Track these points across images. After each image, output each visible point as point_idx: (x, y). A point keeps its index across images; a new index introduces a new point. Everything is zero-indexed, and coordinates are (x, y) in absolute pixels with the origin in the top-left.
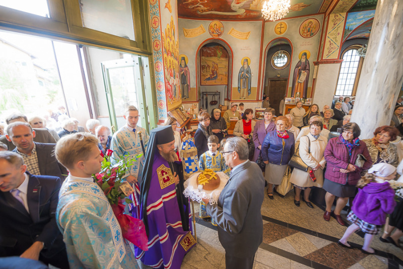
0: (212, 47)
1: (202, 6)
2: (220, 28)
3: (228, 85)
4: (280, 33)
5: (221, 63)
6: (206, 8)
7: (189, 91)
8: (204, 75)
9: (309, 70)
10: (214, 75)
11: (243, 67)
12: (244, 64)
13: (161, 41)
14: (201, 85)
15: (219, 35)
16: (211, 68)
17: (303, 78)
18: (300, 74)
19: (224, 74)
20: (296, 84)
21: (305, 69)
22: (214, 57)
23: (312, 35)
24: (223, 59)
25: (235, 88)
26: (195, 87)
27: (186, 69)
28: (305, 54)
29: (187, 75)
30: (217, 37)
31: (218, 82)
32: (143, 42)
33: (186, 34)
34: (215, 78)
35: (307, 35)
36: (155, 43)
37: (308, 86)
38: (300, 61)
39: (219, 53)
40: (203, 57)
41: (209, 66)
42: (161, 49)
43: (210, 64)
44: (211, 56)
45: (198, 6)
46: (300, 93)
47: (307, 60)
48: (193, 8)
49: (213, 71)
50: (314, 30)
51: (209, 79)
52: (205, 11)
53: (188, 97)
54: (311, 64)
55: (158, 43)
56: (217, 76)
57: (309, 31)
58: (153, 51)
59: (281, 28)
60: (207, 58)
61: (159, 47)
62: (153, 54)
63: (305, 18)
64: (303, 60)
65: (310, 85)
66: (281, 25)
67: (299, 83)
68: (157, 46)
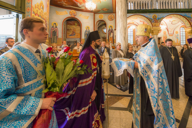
0: (73, 21)
1: (65, 3)
2: (75, 13)
3: (80, 38)
4: (101, 18)
5: (77, 28)
6: (67, 4)
7: (58, 39)
8: (68, 33)
9: (113, 32)
10: (74, 34)
11: (86, 30)
12: (87, 29)
13: (31, 8)
14: (67, 38)
15: (74, 16)
16: (72, 30)
17: (112, 35)
18: (110, 34)
19: (79, 33)
20: (109, 38)
21: (112, 32)
22: (73, 26)
23: (112, 20)
24: (78, 27)
25: (83, 39)
26: (62, 38)
27: (56, 29)
28: (111, 26)
29: (56, 31)
30: (74, 17)
31: (75, 36)
32: (21, 7)
33: (57, 13)
34: (74, 35)
35: (111, 20)
36: (28, 9)
37: (114, 39)
38: (110, 29)
39: (76, 24)
40: (68, 25)
41: (71, 29)
42: (30, 11)
43: (72, 28)
44: (72, 25)
45: (62, 3)
46: (111, 42)
47: (112, 29)
48: (60, 3)
49: (73, 32)
50: (113, 18)
51: (71, 35)
52: (66, 5)
53: (57, 43)
54: (114, 30)
55: (29, 8)
56: (75, 34)
57: (111, 18)
58: (26, 12)
59: (101, 16)
60: (70, 26)
61: (29, 10)
62: (26, 13)
63: (109, 14)
64: (111, 29)
65: (114, 38)
66: (101, 15)
67: (110, 37)
68: (28, 10)
